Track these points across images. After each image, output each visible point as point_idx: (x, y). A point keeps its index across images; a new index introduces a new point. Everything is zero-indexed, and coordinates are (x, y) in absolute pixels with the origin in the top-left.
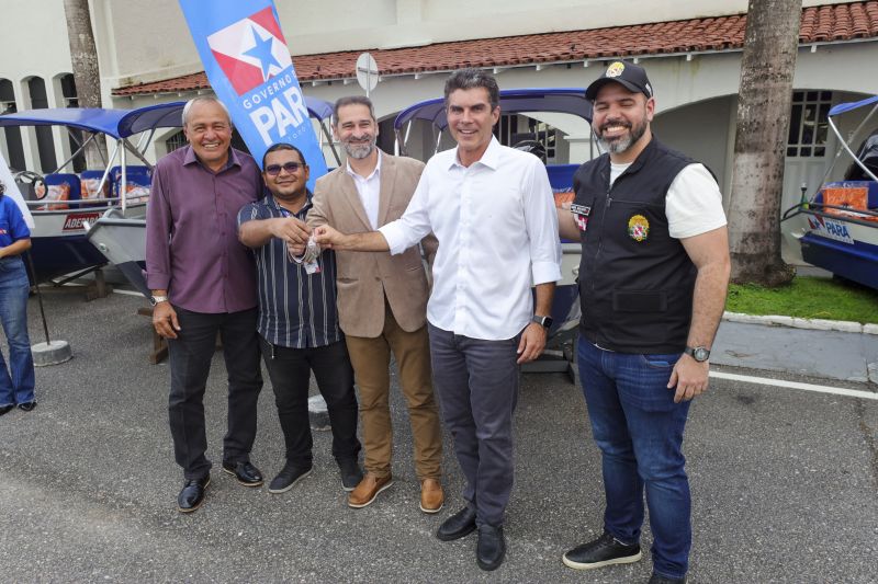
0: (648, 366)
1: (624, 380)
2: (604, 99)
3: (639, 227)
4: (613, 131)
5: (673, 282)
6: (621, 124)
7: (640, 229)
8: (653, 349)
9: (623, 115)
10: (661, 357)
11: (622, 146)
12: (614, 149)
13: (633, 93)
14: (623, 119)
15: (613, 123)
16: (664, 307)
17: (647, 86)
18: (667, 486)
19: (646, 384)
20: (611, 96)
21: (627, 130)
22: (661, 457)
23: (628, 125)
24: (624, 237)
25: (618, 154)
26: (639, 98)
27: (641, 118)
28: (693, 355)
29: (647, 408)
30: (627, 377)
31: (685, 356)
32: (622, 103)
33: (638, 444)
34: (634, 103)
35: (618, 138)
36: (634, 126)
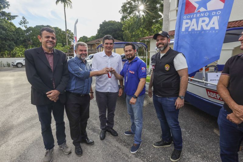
0: (169, 100)
1: (163, 104)
2: (158, 39)
3: (167, 67)
4: (160, 46)
5: (175, 80)
6: (162, 44)
7: (168, 68)
8: (170, 96)
9: (162, 42)
10: (172, 98)
11: (162, 49)
12: (160, 50)
13: (164, 37)
14: (162, 43)
15: (160, 44)
16: (173, 86)
17: (168, 36)
18: (176, 129)
19: (169, 105)
20: (159, 38)
21: (163, 45)
22: (174, 122)
23: (163, 44)
24: (163, 70)
25: (161, 51)
26: (166, 38)
27: (166, 42)
28: (180, 97)
29: (169, 110)
30: (164, 103)
31: (178, 98)
32: (162, 39)
33: (167, 119)
34: (164, 40)
35: (161, 47)
36: (165, 44)
